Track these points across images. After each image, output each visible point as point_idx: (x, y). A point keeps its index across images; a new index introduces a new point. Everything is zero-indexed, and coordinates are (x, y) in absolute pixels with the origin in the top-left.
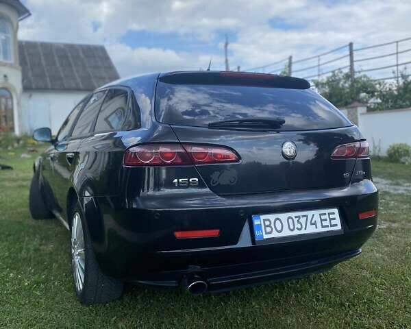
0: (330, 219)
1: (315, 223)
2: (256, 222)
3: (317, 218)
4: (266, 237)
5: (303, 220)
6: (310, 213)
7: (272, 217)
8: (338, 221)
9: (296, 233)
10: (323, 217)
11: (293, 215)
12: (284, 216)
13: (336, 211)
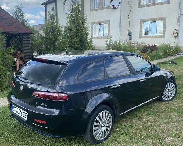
0: (25, 115)
1: (22, 114)
2: (13, 106)
3: (22, 113)
4: (13, 111)
5: (20, 111)
6: (22, 110)
7: (15, 107)
8: (26, 117)
9: (17, 114)
10: (24, 113)
11: (19, 108)
12: (17, 108)
13: (27, 113)
